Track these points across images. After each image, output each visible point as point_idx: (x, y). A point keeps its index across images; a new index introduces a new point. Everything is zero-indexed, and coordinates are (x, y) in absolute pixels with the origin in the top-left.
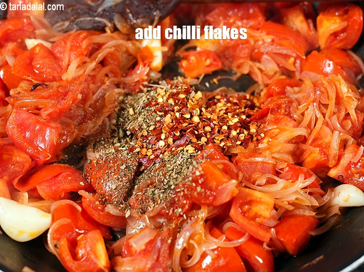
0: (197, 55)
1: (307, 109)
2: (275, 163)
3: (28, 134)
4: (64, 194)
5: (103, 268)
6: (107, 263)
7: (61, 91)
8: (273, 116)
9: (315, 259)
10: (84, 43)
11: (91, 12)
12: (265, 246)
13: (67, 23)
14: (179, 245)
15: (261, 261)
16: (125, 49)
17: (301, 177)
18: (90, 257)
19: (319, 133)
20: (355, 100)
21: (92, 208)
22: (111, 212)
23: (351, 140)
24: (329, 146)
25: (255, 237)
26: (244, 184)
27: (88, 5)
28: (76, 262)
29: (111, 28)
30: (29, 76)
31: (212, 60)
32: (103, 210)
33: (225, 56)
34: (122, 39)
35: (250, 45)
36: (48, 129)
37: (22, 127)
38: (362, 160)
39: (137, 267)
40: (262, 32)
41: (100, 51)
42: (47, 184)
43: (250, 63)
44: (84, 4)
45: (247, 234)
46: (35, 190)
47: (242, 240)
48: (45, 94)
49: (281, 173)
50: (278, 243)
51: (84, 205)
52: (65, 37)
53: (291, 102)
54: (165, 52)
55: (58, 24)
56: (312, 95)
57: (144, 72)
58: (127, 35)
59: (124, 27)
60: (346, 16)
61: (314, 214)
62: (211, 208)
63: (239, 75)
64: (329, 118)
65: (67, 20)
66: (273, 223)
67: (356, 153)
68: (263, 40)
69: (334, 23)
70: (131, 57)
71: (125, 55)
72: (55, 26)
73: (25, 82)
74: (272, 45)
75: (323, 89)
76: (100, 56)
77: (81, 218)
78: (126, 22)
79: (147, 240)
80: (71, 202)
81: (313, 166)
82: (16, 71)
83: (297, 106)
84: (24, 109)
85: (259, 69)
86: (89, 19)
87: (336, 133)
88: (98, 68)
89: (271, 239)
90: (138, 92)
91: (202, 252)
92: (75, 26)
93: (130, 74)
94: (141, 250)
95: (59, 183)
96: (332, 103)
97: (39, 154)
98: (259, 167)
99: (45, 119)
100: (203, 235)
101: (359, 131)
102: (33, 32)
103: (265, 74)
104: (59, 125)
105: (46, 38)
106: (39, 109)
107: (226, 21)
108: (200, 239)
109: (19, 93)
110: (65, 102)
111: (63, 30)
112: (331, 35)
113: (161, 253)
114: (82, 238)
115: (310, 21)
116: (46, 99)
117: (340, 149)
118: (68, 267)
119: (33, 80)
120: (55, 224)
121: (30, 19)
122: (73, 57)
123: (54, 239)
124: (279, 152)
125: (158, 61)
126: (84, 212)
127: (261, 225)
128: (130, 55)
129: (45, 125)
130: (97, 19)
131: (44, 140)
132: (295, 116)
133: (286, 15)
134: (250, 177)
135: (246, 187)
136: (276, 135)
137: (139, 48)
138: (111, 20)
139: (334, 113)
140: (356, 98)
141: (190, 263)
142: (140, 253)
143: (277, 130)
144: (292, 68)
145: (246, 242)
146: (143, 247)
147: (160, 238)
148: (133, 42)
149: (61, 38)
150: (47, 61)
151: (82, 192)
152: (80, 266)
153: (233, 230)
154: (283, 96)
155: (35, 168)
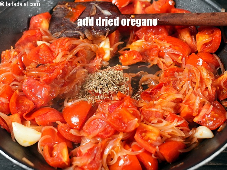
0: (129, 53)
1: (184, 84)
2: (163, 112)
3: (33, 90)
4: (49, 123)
5: (65, 162)
6: (68, 160)
7: (52, 68)
8: (165, 87)
9: (179, 164)
10: (67, 44)
11: (73, 28)
12: (153, 156)
13: (60, 33)
14: (106, 152)
15: (150, 164)
16: (89, 48)
17: (176, 120)
18: (59, 156)
19: (189, 97)
20: (211, 80)
21: (63, 130)
22: (72, 133)
23: (207, 102)
24: (194, 105)
25: (147, 150)
26: (144, 122)
27: (72, 24)
28: (51, 158)
29: (83, 37)
30: (36, 60)
31: (137, 56)
32: (68, 132)
33: (145, 54)
34: (89, 43)
35: (158, 48)
36: (44, 88)
37: (30, 86)
38: (212, 113)
39: (83, 162)
40: (164, 42)
41: (76, 49)
42: (41, 117)
43: (158, 58)
44: (70, 24)
45: (143, 149)
46: (34, 120)
47: (140, 151)
48: (43, 69)
49: (166, 118)
50: (160, 155)
51: (59, 128)
52: (57, 41)
53: (176, 80)
54: (112, 51)
55: (55, 34)
56: (187, 76)
57: (99, 61)
58: (92, 41)
59: (90, 36)
60: (212, 34)
61: (182, 141)
62: (125, 134)
63: (151, 65)
64: (196, 90)
65: (60, 31)
66: (158, 144)
67: (208, 109)
68: (165, 46)
69: (205, 38)
70: (93, 53)
71: (90, 52)
72: (54, 35)
73: (34, 63)
74: (170, 49)
75: (193, 74)
76: (75, 51)
77: (57, 136)
78: (91, 34)
79: (89, 148)
80: (52, 127)
81: (185, 115)
82: (30, 57)
83: (179, 83)
84: (32, 77)
85: (163, 62)
86: (72, 31)
87: (198, 97)
88: (74, 58)
89: (156, 152)
90: (95, 72)
91: (118, 157)
92: (64, 35)
93: (91, 62)
94: (86, 153)
95: (47, 117)
96: (198, 81)
97: (38, 101)
98: (154, 114)
99: (42, 83)
100: (119, 148)
101: (212, 98)
102: (41, 37)
103: (165, 65)
104: (49, 86)
105: (47, 41)
106: (39, 77)
107: (146, 35)
108: (118, 150)
109: (30, 69)
110: (53, 74)
111: (57, 37)
112: (204, 44)
113: (96, 156)
114: (56, 146)
115: (193, 36)
116: (43, 72)
117: (200, 106)
118: (47, 160)
119: (38, 62)
120: (43, 137)
121: (40, 30)
122: (60, 51)
123: (41, 145)
124: (166, 106)
125: (107, 56)
126: (59, 133)
127: (151, 144)
128: (93, 52)
129: (42, 86)
130: (76, 31)
131: (41, 94)
132: (178, 88)
133: (180, 34)
134: (149, 119)
135: (145, 123)
136: (165, 98)
137: (98, 48)
138: (83, 32)
139: (199, 87)
140: (212, 79)
141: (112, 163)
142: (85, 155)
143: (166, 95)
144: (180, 62)
145: (142, 153)
146: (86, 151)
147: (96, 148)
148: (94, 44)
149: (55, 41)
150: (46, 52)
151: (58, 122)
152: (53, 160)
153: (136, 146)
154: (172, 77)
155: (35, 109)
